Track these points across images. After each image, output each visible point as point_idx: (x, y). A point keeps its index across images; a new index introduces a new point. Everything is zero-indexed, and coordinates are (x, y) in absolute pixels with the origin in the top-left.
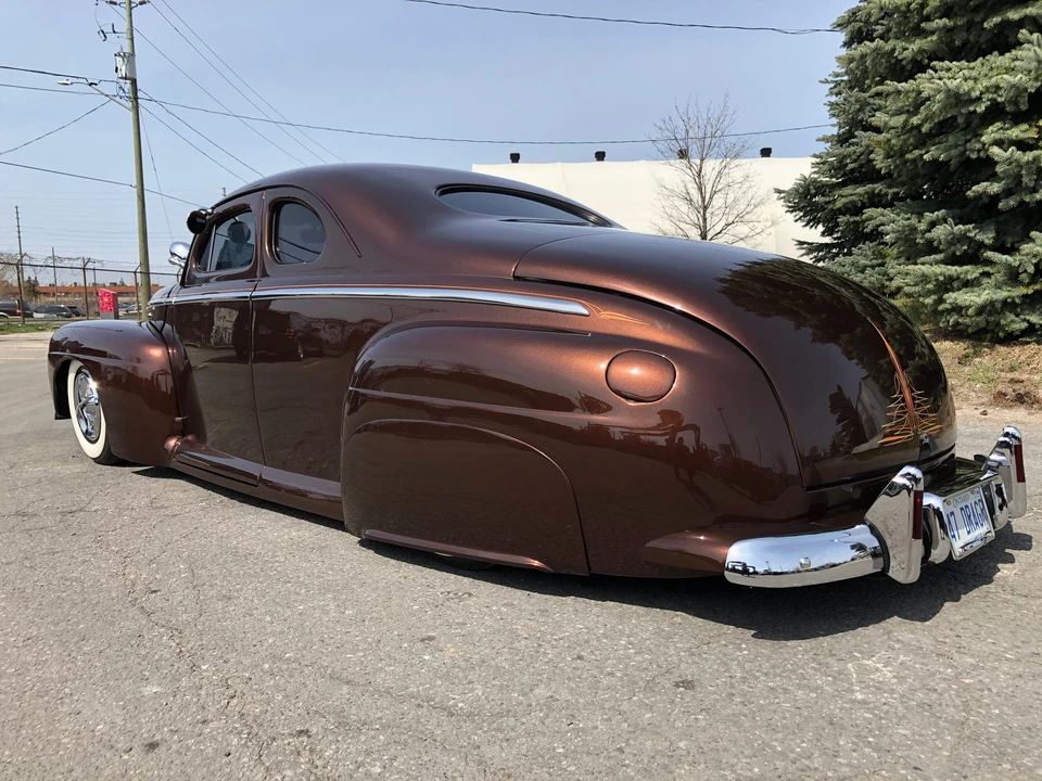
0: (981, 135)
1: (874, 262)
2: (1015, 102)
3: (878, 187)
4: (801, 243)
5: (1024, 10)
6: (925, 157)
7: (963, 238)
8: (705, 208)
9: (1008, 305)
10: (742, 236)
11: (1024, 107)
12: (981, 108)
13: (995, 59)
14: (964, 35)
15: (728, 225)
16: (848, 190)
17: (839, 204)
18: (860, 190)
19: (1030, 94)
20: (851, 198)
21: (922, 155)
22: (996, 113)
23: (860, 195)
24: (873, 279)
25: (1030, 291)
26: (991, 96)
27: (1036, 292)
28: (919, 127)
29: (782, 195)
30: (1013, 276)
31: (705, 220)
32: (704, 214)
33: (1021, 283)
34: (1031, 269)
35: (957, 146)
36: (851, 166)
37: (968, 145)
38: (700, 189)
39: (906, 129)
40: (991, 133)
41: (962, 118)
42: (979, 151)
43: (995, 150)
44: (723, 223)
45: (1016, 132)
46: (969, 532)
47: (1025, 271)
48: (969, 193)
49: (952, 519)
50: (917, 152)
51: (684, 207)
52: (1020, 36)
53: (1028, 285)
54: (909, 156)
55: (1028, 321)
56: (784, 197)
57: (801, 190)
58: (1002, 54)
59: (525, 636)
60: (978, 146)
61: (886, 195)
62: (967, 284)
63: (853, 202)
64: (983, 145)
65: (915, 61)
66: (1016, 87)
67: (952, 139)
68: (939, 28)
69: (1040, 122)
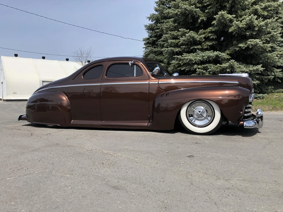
0: (193, 66)
2: (198, 62)
6: (182, 69)
12: (194, 62)
13: (192, 54)
14: (186, 49)
22: (196, 63)
28: (180, 64)
35: (189, 68)
37: (191, 68)
39: (177, 64)
40: (195, 66)
45: (200, 67)
50: (180, 68)
52: (197, 51)
54: (178, 69)
64: (194, 68)
65: (177, 52)
66: (199, 59)
67: (188, 67)
68: (183, 48)
69: (202, 65)
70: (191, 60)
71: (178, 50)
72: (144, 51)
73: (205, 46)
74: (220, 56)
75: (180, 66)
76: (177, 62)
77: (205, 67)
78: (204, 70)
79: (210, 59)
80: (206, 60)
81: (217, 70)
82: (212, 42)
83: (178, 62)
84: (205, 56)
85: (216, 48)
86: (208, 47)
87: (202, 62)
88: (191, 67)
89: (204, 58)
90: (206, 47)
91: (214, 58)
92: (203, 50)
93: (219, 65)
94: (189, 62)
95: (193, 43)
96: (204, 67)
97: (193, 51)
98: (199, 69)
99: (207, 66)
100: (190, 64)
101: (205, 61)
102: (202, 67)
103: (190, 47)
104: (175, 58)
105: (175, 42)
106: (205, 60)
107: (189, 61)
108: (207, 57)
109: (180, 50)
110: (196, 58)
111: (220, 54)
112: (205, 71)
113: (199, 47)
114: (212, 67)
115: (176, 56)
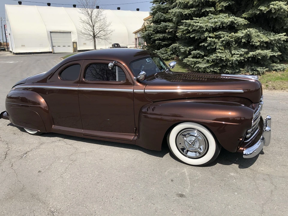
0: (204, 34)
1: (165, 52)
2: (210, 29)
3: (166, 35)
5: (209, 9)
7: (198, 53)
8: (94, 26)
9: (207, 67)
10: (104, 35)
11: (212, 30)
12: (205, 30)
13: (204, 18)
14: (197, 12)
15: (100, 31)
16: (158, 35)
18: (161, 35)
19: (213, 28)
20: (159, 37)
21: (190, 36)
22: (207, 30)
25: (211, 64)
26: (206, 27)
27: (212, 65)
28: (190, 30)
30: (208, 61)
31: (94, 30)
32: (93, 28)
33: (210, 63)
34: (211, 60)
35: (199, 36)
36: (159, 29)
38: (92, 21)
40: (206, 34)
41: (201, 31)
42: (203, 37)
43: (208, 39)
45: (211, 35)
47: (210, 61)
48: (200, 45)
50: (189, 35)
51: (89, 26)
52: (209, 14)
53: (211, 63)
54: (187, 35)
55: (211, 70)
58: (205, 17)
60: (203, 36)
61: (168, 37)
62: (199, 63)
64: (204, 36)
65: (186, 15)
66: (210, 26)
67: (198, 34)
68: (193, 10)
69: (214, 33)
70: (201, 27)
71: (188, 13)
72: (151, 8)
73: (219, 7)
74: (235, 22)
75: (189, 32)
76: (185, 28)
77: (218, 35)
78: (216, 38)
79: (224, 25)
80: (220, 27)
81: (231, 40)
82: (228, 2)
83: (187, 28)
84: (219, 22)
85: (233, 9)
86: (223, 9)
87: (215, 30)
88: (201, 35)
89: (217, 24)
90: (221, 9)
91: (228, 24)
92: (215, 13)
93: (233, 34)
94: (199, 30)
95: (205, 5)
96: (216, 35)
97: (205, 14)
98: (210, 37)
99: (220, 34)
100: (200, 31)
101: (218, 28)
102: (214, 36)
103: (201, 9)
104: (183, 23)
105: (184, 2)
106: (218, 26)
107: (199, 28)
108: (220, 23)
109: (189, 13)
110: (207, 24)
111: (235, 20)
112: (216, 40)
113: (212, 9)
114: (226, 36)
115: (184, 21)
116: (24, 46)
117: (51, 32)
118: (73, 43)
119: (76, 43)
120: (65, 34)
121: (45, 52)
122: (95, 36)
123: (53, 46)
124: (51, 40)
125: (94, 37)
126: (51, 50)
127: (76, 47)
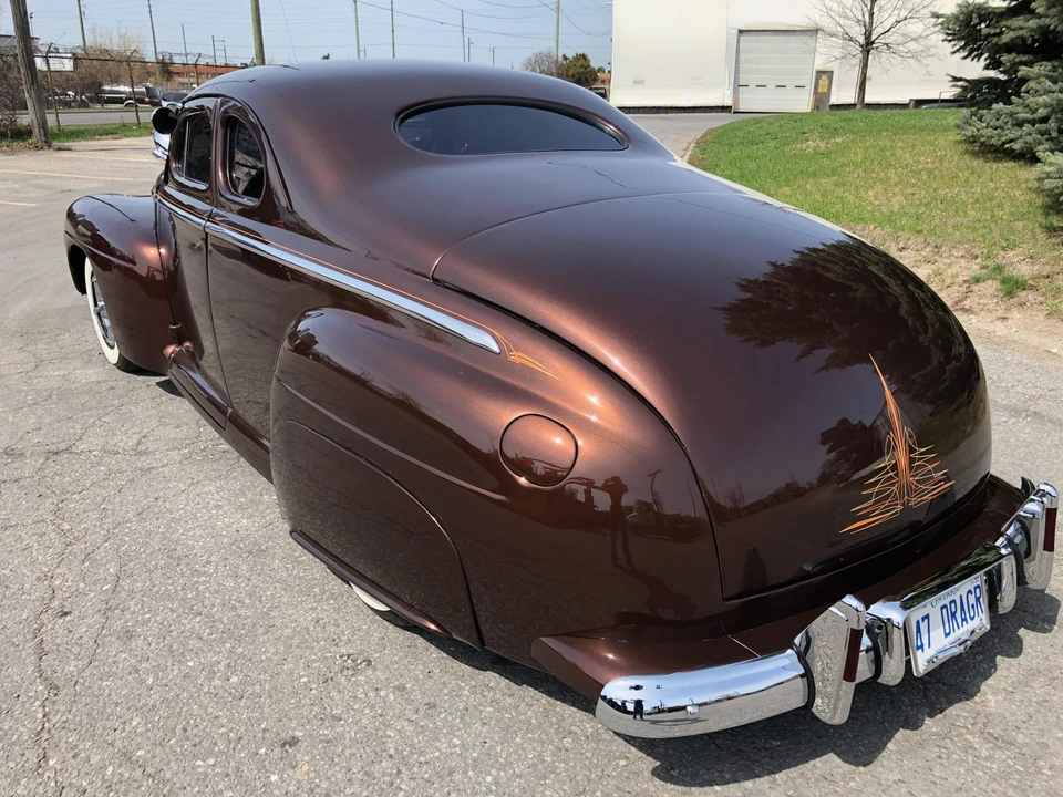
4: (956, 79)
10: (914, 36)
15: (898, 22)
16: (1015, 21)
17: (1005, 39)
20: (1020, 33)
23: (1032, 30)
24: (1029, 139)
29: (941, 20)
31: (872, 14)
32: (872, 8)
44: (892, 20)
46: (947, 635)
49: (924, 626)
56: (942, 24)
57: (961, 17)
59: (392, 751)
63: (1023, 39)
116: (642, 82)
117: (741, 32)
118: (820, 73)
119: (830, 74)
120: (792, 38)
121: (707, 107)
122: (873, 43)
123: (738, 86)
124: (737, 62)
125: (868, 46)
126: (728, 102)
127: (826, 90)
